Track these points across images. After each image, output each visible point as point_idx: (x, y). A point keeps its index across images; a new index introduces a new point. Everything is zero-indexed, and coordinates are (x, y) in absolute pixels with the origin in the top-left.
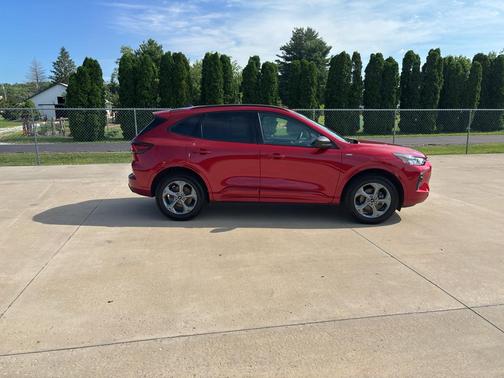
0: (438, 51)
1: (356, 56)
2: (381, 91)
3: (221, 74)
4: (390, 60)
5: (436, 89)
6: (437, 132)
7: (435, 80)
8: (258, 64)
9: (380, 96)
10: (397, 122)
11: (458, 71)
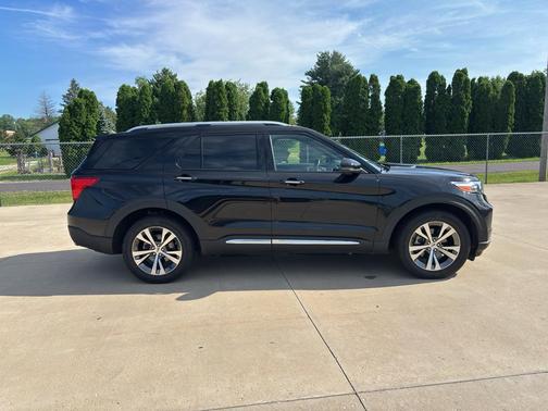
0: (465, 71)
1: (374, 79)
2: (403, 116)
3: (225, 102)
4: (412, 82)
5: (463, 113)
6: (468, 160)
7: (462, 103)
8: (266, 91)
9: (401, 122)
10: (423, 149)
11: (488, 92)
